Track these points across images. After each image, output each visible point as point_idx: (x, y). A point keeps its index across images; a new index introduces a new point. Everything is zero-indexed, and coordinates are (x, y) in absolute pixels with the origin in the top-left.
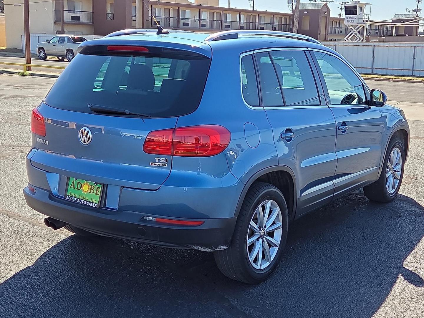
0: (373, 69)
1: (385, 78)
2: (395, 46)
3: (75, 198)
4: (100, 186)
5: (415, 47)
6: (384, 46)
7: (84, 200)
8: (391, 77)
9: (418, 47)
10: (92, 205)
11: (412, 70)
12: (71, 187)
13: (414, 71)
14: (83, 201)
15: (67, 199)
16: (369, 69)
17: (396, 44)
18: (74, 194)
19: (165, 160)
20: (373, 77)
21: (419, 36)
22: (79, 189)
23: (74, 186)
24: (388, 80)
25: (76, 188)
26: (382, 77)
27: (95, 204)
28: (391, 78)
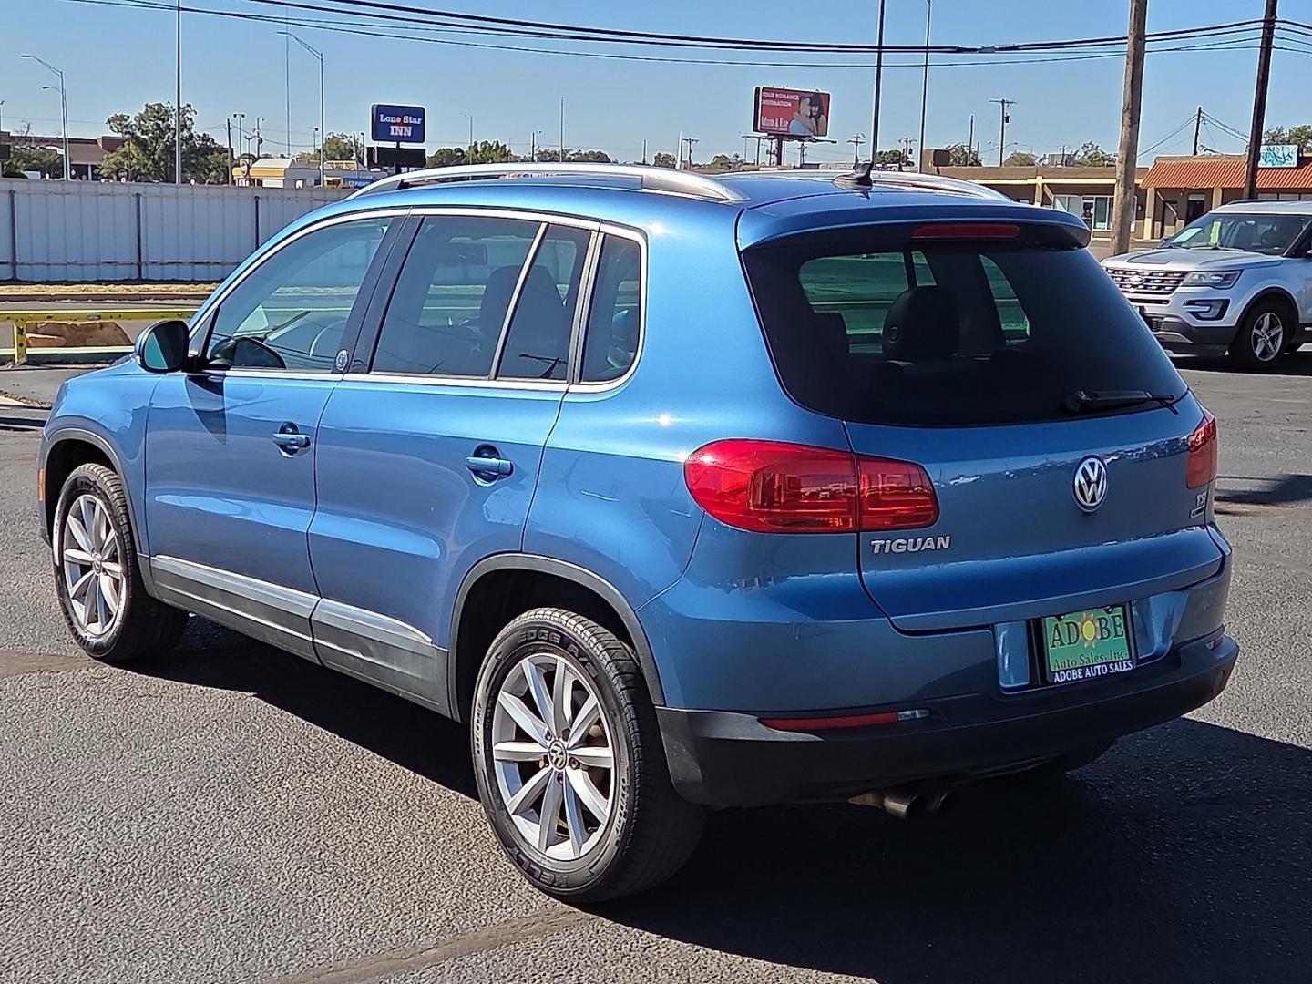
3: (1077, 669)
7: (1101, 664)
10: (1123, 667)
12: (1053, 646)
14: (1098, 667)
15: (1058, 683)
22: (1076, 642)
23: (1060, 639)
25: (1066, 642)
27: (1127, 660)
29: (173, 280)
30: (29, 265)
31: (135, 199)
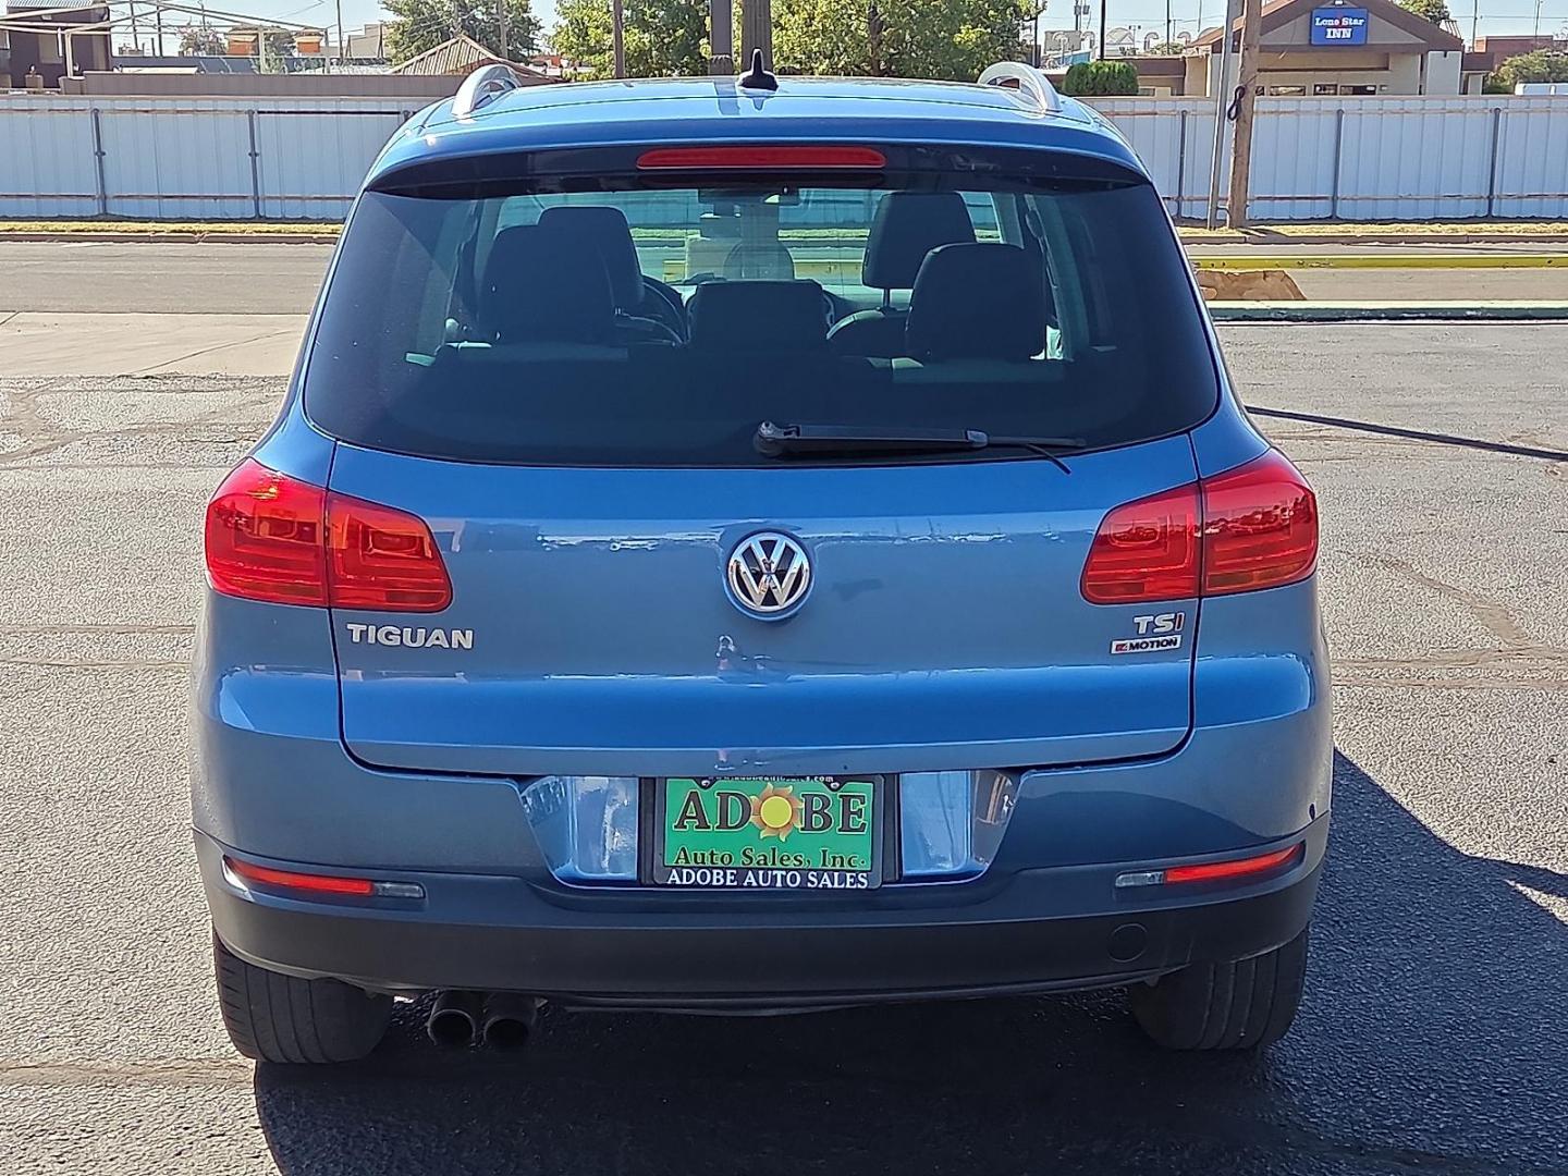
0: (106, 198)
1: (174, 231)
2: (178, 112)
3: (725, 869)
4: (866, 789)
5: (250, 113)
6: (136, 111)
7: (788, 870)
8: (194, 226)
9: (263, 112)
10: (843, 880)
11: (253, 198)
12: (680, 826)
13: (260, 202)
14: (781, 873)
15: (674, 885)
16: (90, 200)
17: (199, 102)
18: (712, 854)
19: (1174, 621)
20: (125, 231)
21: (116, 71)
22: (736, 827)
23: (699, 816)
24: (186, 239)
25: (713, 818)
26: (159, 226)
27: (857, 872)
28: (197, 229)
29: (1533, 217)
30: (1352, 199)
31: (1493, 115)
